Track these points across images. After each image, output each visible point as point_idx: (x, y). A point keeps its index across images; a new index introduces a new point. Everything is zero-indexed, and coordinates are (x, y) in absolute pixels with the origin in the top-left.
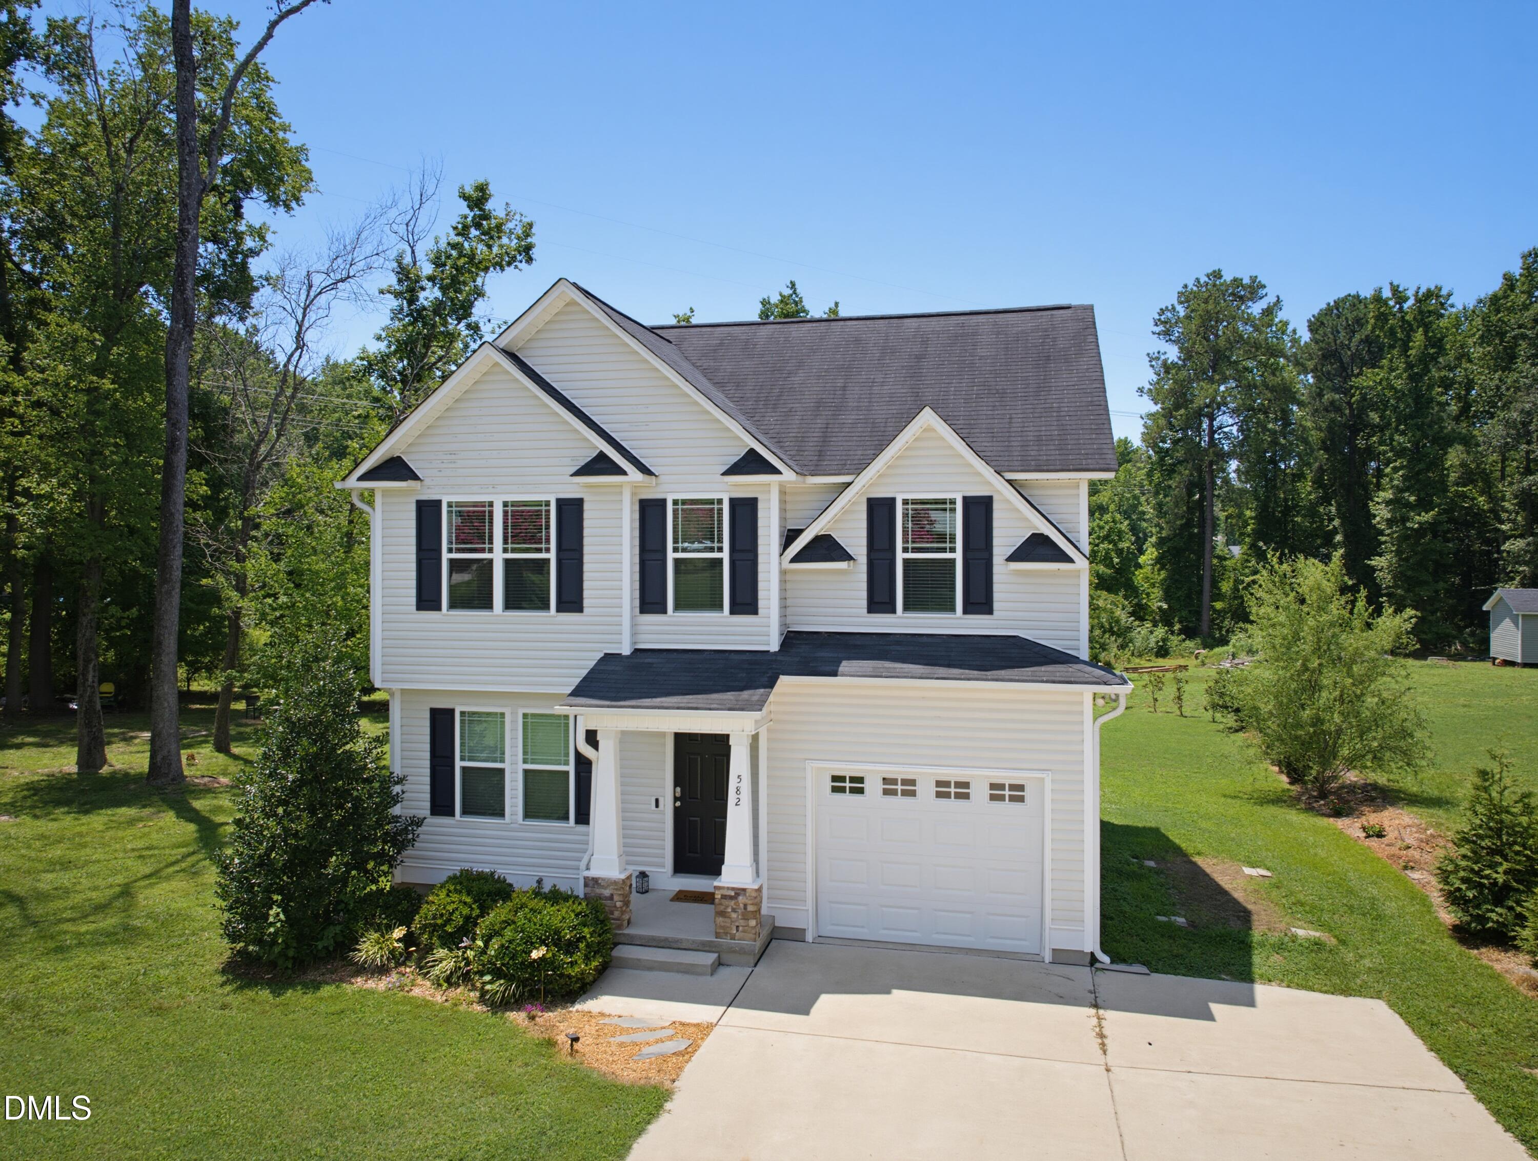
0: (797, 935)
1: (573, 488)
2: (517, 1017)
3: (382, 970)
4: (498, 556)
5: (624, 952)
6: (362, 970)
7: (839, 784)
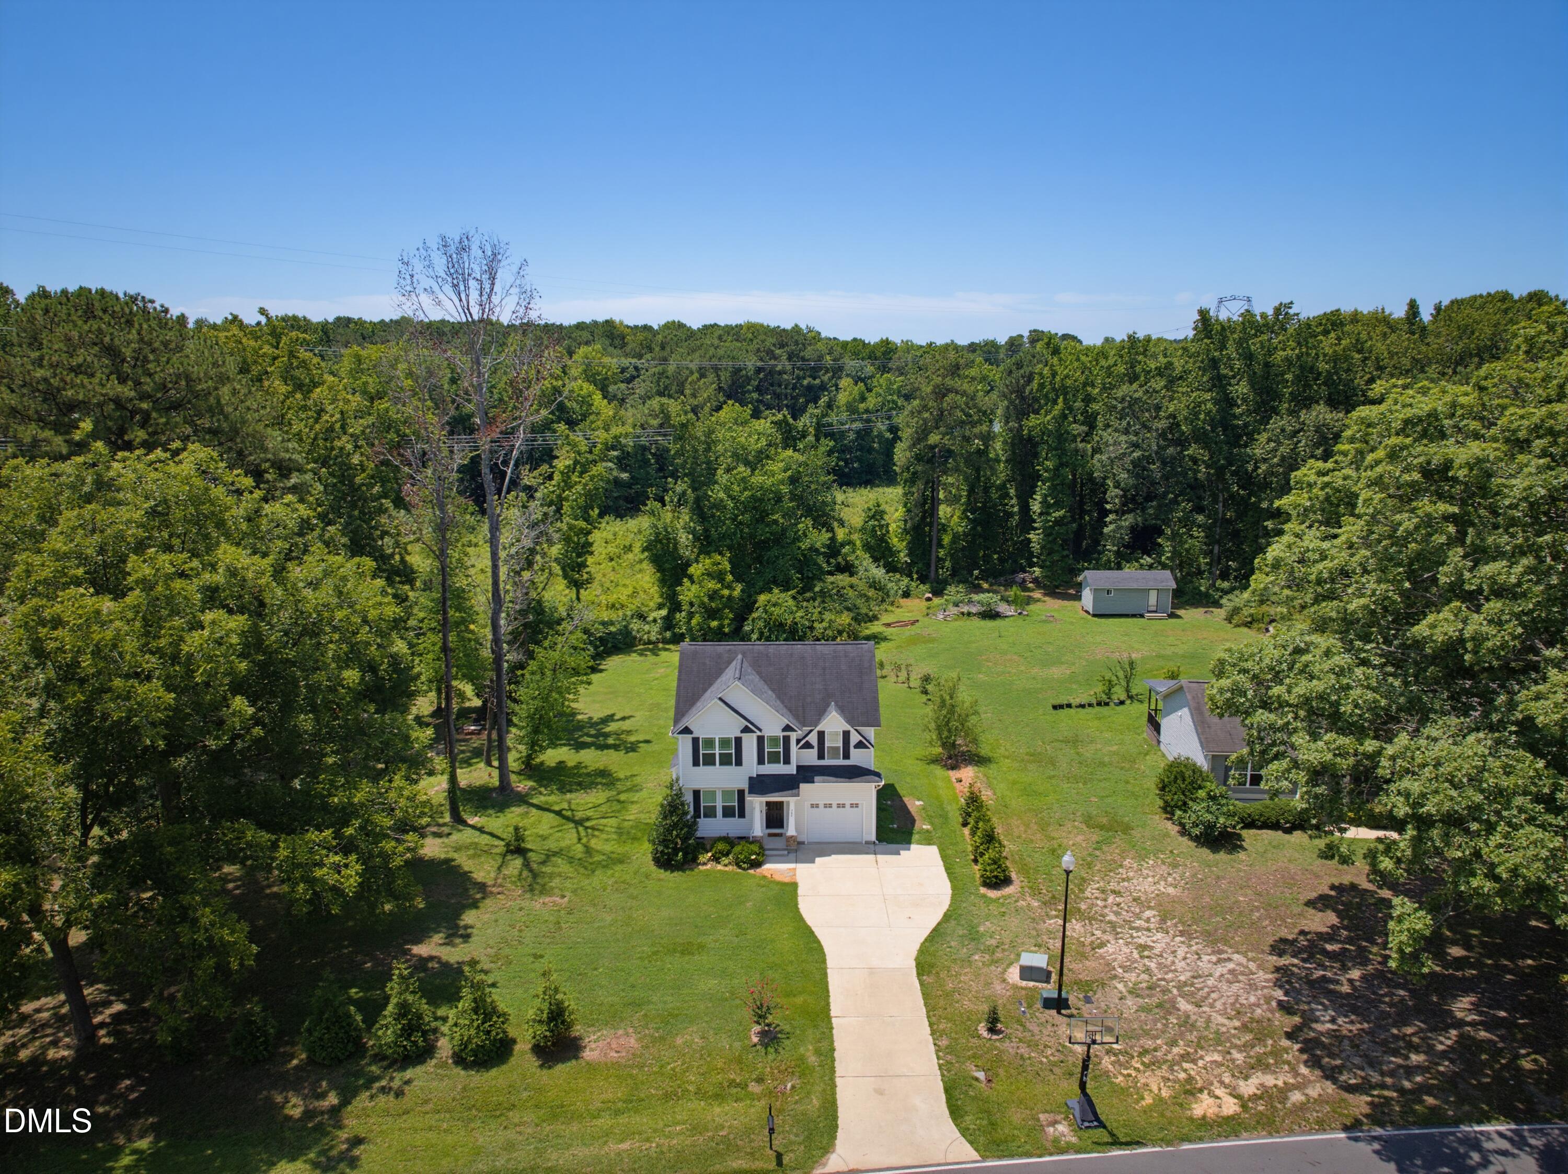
0: (803, 843)
1: (739, 734)
2: (751, 871)
3: (705, 864)
4: (717, 752)
5: (767, 852)
6: (699, 864)
7: (812, 806)
